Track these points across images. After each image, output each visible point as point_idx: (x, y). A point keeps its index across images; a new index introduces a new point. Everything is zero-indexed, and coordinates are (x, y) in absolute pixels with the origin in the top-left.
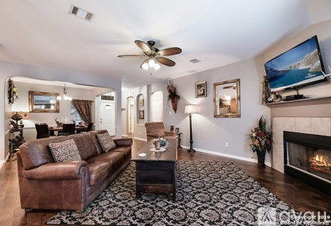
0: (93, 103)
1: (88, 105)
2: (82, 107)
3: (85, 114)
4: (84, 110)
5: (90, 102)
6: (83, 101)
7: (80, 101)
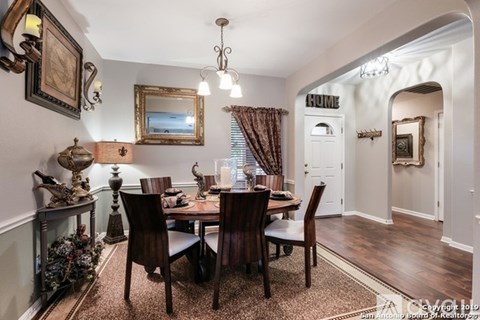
0: (285, 118)
1: (274, 121)
2: (260, 129)
3: (266, 148)
4: (264, 138)
5: (280, 112)
6: (262, 110)
7: (254, 110)
